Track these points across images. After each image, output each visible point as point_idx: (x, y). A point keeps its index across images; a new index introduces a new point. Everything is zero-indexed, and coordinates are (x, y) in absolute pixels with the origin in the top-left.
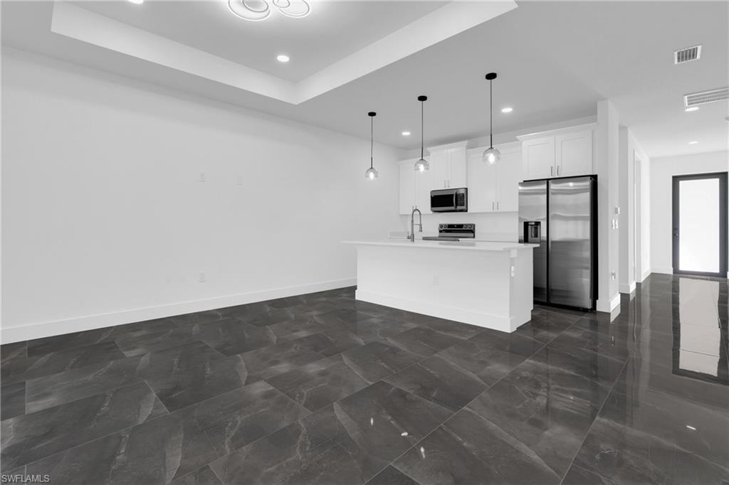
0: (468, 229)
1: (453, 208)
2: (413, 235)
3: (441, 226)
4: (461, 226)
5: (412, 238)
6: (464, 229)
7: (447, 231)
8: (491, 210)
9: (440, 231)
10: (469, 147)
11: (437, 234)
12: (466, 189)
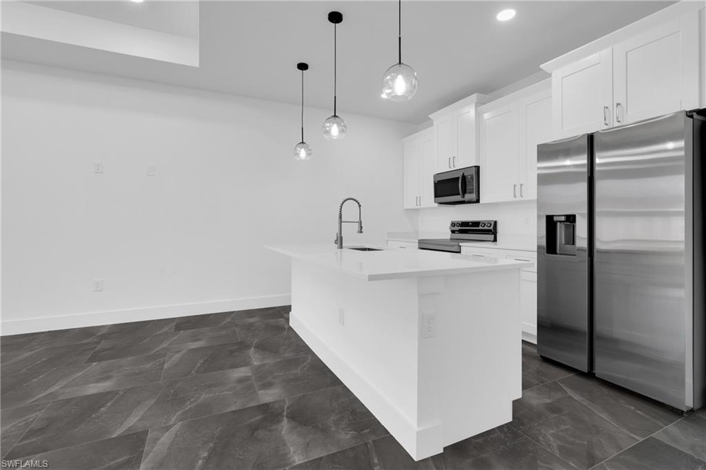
0: (486, 228)
1: (458, 198)
2: (341, 238)
3: (453, 224)
4: (476, 224)
5: (340, 241)
6: (480, 228)
7: (461, 232)
8: (513, 199)
9: (453, 232)
10: (479, 104)
11: (447, 234)
12: (478, 168)
